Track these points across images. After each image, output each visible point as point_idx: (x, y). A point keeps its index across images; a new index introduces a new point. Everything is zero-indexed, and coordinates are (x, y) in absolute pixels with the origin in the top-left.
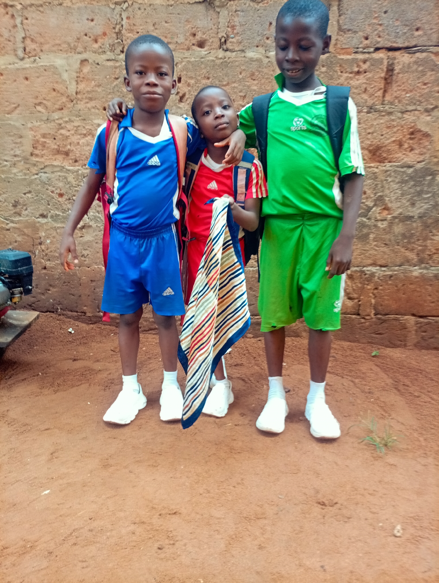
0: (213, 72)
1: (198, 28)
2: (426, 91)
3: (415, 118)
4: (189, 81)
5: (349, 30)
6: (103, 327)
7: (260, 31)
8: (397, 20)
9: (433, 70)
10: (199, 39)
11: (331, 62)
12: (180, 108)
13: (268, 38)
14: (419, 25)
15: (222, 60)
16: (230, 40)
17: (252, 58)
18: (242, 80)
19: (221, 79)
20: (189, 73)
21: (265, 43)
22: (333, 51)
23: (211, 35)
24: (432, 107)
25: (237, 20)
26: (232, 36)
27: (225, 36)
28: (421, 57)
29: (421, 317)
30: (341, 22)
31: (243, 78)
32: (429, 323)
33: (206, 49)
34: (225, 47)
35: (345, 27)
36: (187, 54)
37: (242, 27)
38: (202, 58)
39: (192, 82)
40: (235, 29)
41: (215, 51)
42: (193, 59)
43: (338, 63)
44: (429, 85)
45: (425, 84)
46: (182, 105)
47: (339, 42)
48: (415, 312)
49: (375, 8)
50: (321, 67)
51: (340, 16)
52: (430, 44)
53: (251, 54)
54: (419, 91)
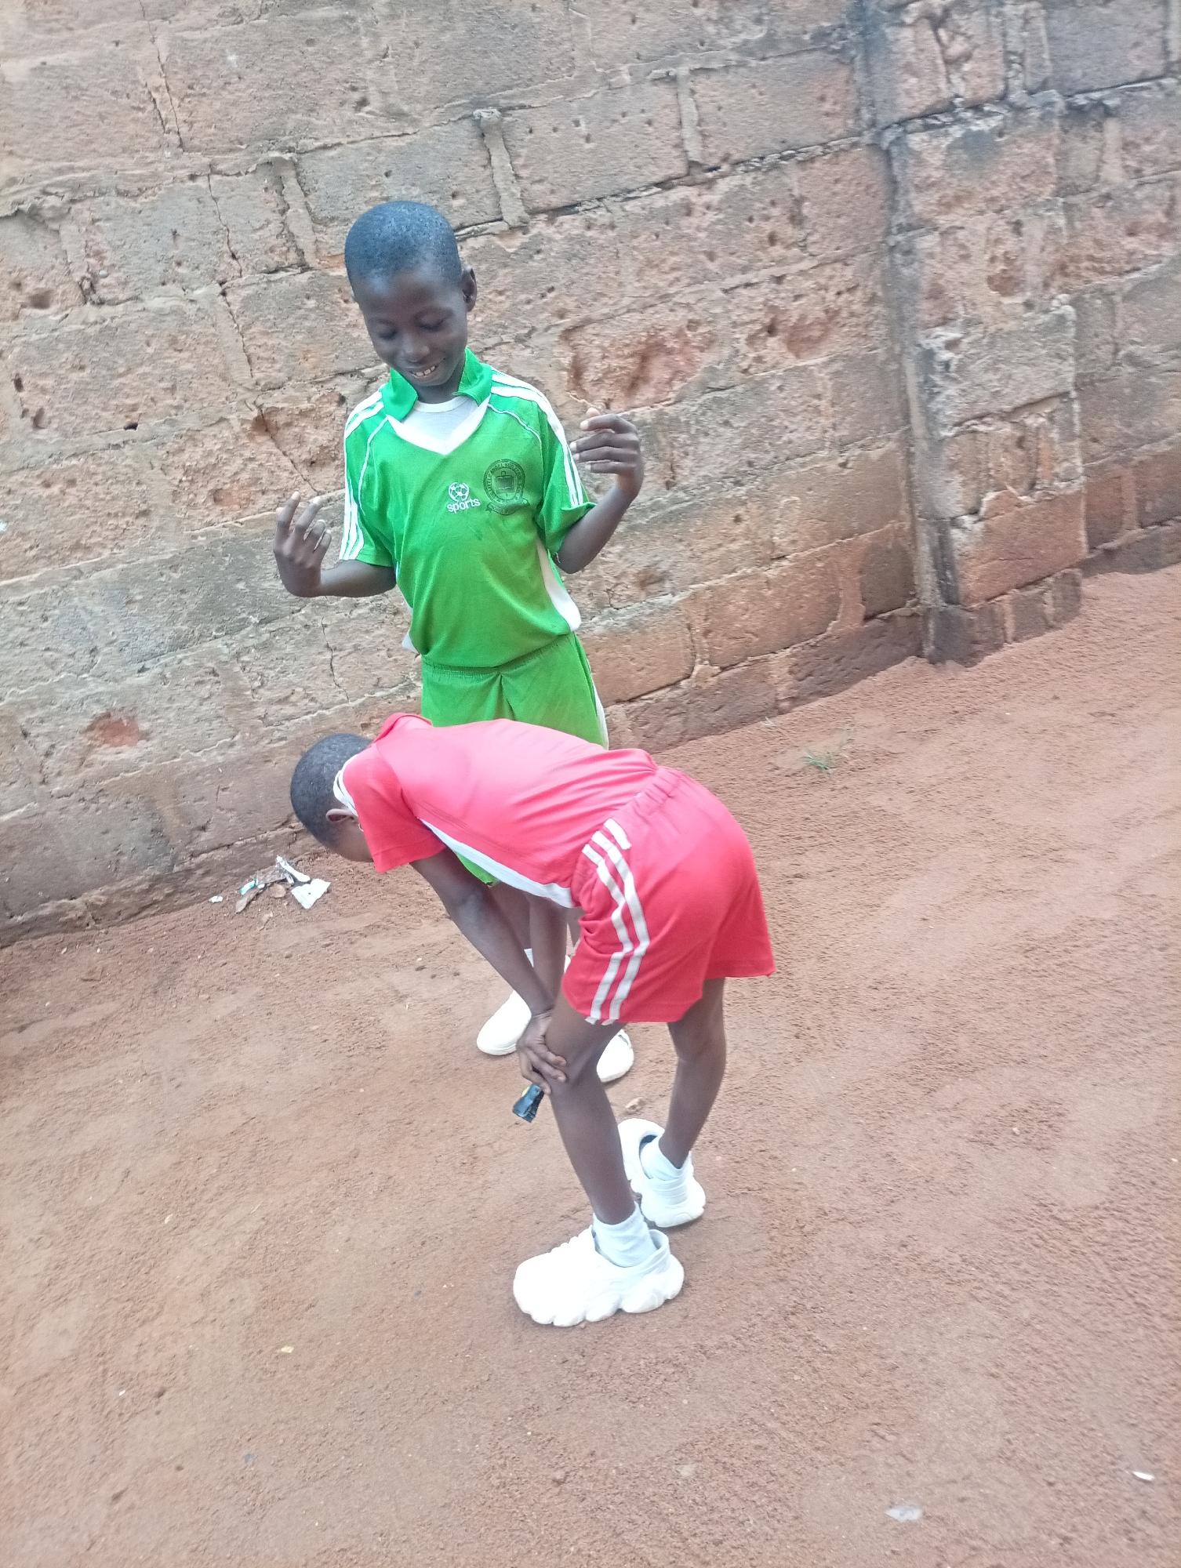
0: (87, 354)
1: (21, 270)
2: (507, 305)
3: (503, 358)
4: (41, 383)
5: (333, 219)
6: (35, 944)
7: (160, 254)
8: (413, 185)
9: (505, 266)
10: (34, 293)
11: (320, 287)
12: (39, 441)
13: (179, 264)
14: (455, 188)
15: (98, 327)
16: (103, 281)
17: (162, 309)
18: (155, 357)
19: (110, 363)
20: (37, 368)
21: (177, 274)
22: (318, 266)
23: (58, 279)
24: (526, 331)
25: (101, 240)
26: (103, 272)
27: (89, 276)
28: (477, 246)
29: (631, 701)
30: (312, 206)
31: (158, 353)
32: (648, 706)
33: (54, 308)
34: (94, 297)
35: (324, 214)
36: (16, 328)
37: (118, 252)
38: (53, 330)
39: (49, 382)
40: (104, 258)
41: (76, 310)
42: (35, 337)
43: (334, 286)
44: (508, 293)
45: (501, 293)
46: (42, 434)
47: (321, 246)
48: (620, 695)
49: (366, 169)
50: (305, 300)
51: (306, 195)
52: (487, 218)
53: (155, 302)
54: (494, 308)
